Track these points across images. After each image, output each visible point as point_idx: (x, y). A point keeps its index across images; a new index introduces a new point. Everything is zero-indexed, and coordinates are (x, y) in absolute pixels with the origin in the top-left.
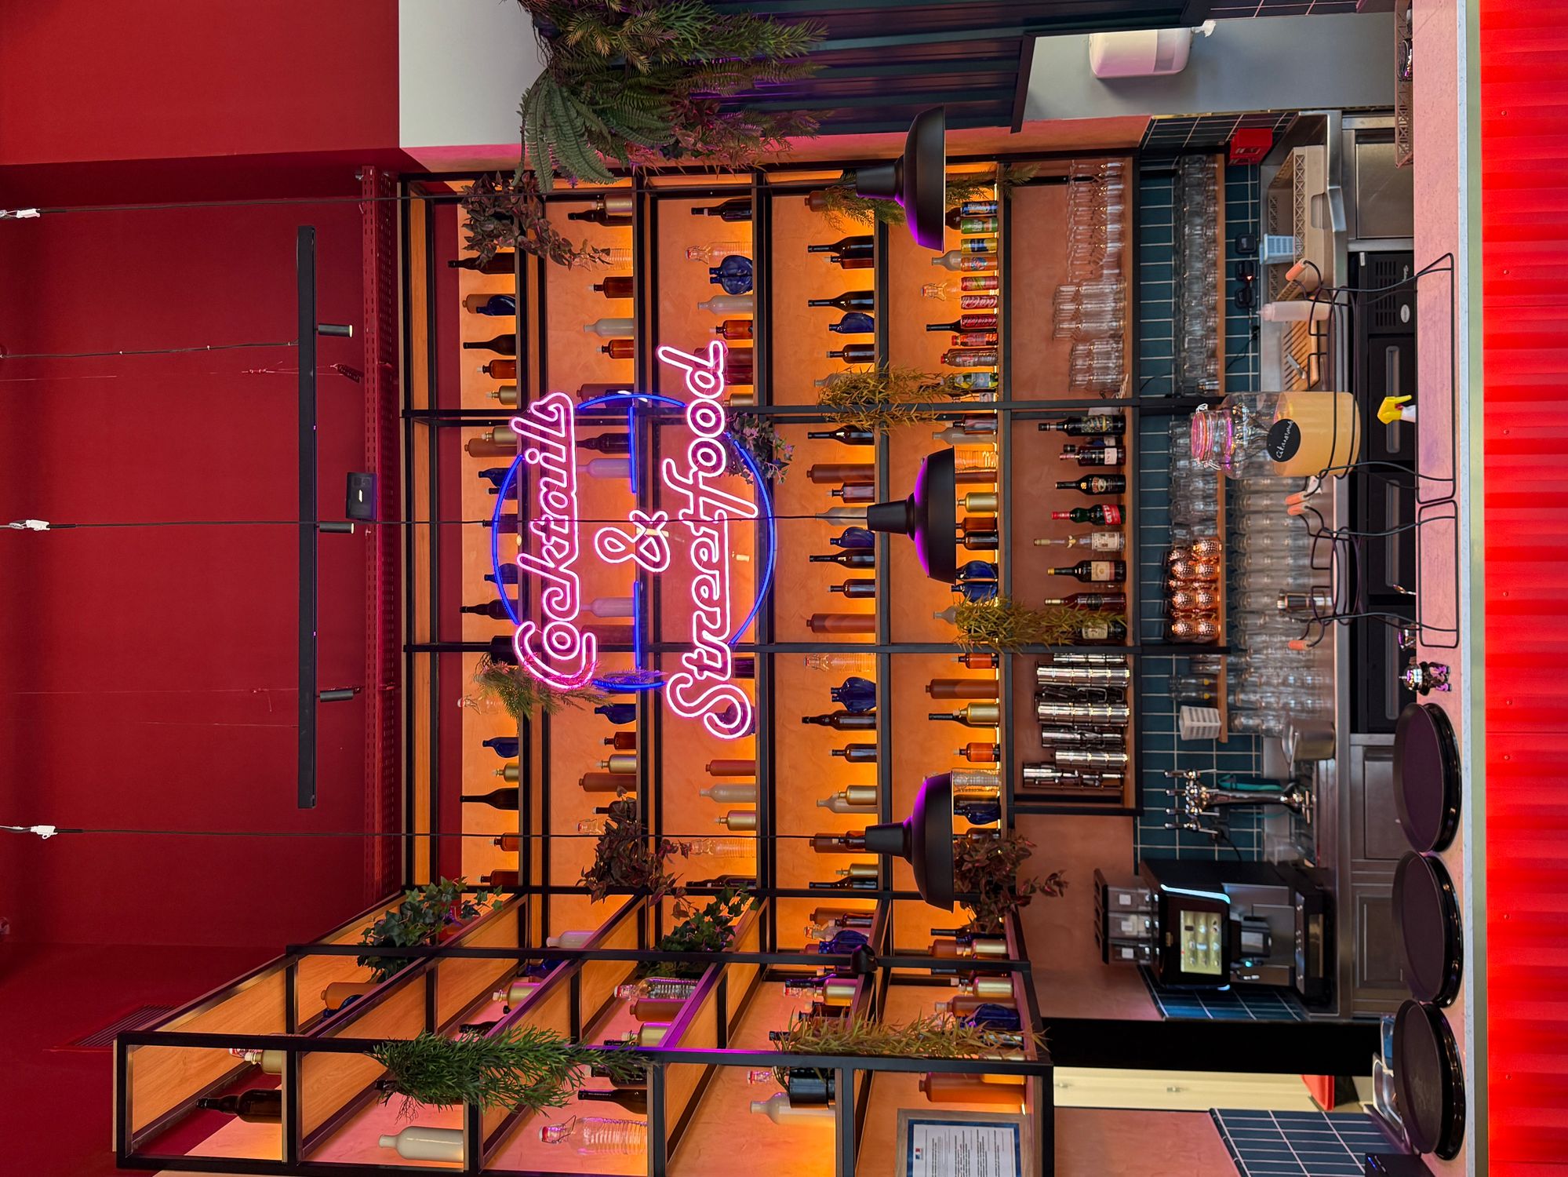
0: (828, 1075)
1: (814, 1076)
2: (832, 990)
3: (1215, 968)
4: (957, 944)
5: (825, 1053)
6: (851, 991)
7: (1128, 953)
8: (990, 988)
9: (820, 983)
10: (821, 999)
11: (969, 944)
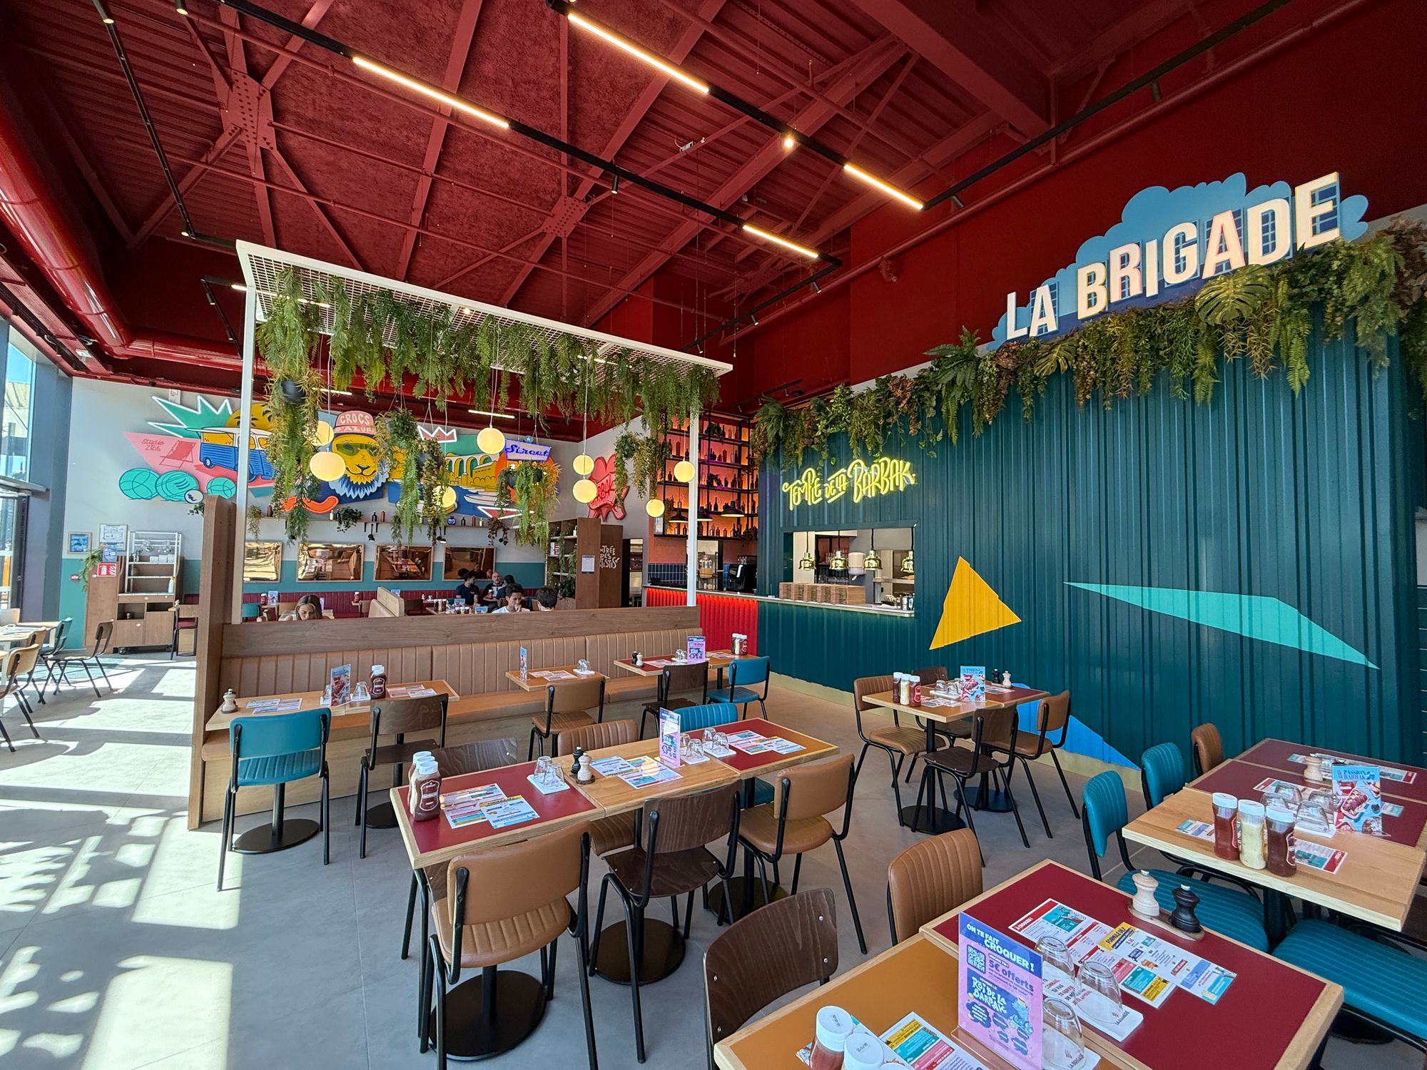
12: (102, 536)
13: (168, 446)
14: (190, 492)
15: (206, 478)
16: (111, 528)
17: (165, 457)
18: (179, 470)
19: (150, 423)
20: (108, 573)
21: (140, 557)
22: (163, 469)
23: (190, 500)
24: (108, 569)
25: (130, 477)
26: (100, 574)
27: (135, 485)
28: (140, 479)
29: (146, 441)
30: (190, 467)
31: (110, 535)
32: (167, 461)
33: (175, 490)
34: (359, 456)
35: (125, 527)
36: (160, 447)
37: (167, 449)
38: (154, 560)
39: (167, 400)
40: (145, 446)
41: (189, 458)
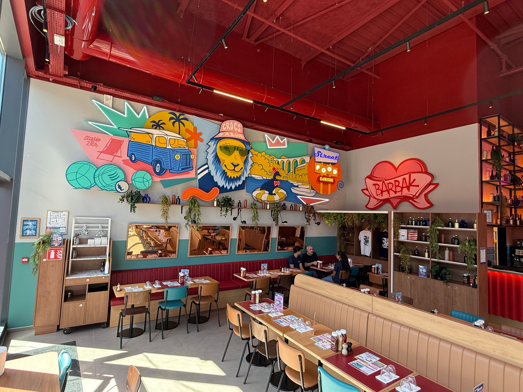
0: (498, 201)
1: (498, 199)
2: (510, 200)
3: (516, 254)
4: (519, 218)
5: (502, 201)
6: (510, 202)
7: (519, 243)
8: (511, 222)
9: (510, 198)
10: (508, 199)
11: (519, 219)
12: (48, 221)
13: (103, 144)
14: (120, 183)
15: (130, 170)
16: (56, 214)
17: (101, 152)
18: (111, 163)
19: (90, 123)
20: (56, 257)
21: (80, 240)
22: (100, 162)
23: (119, 190)
24: (56, 254)
25: (75, 168)
26: (49, 258)
27: (78, 176)
28: (83, 171)
29: (87, 138)
30: (118, 161)
31: (55, 220)
32: (103, 156)
33: (108, 181)
34: (233, 156)
35: (66, 213)
36: (98, 143)
37: (102, 145)
38: (91, 243)
39: (103, 103)
40: (86, 142)
41: (118, 154)
